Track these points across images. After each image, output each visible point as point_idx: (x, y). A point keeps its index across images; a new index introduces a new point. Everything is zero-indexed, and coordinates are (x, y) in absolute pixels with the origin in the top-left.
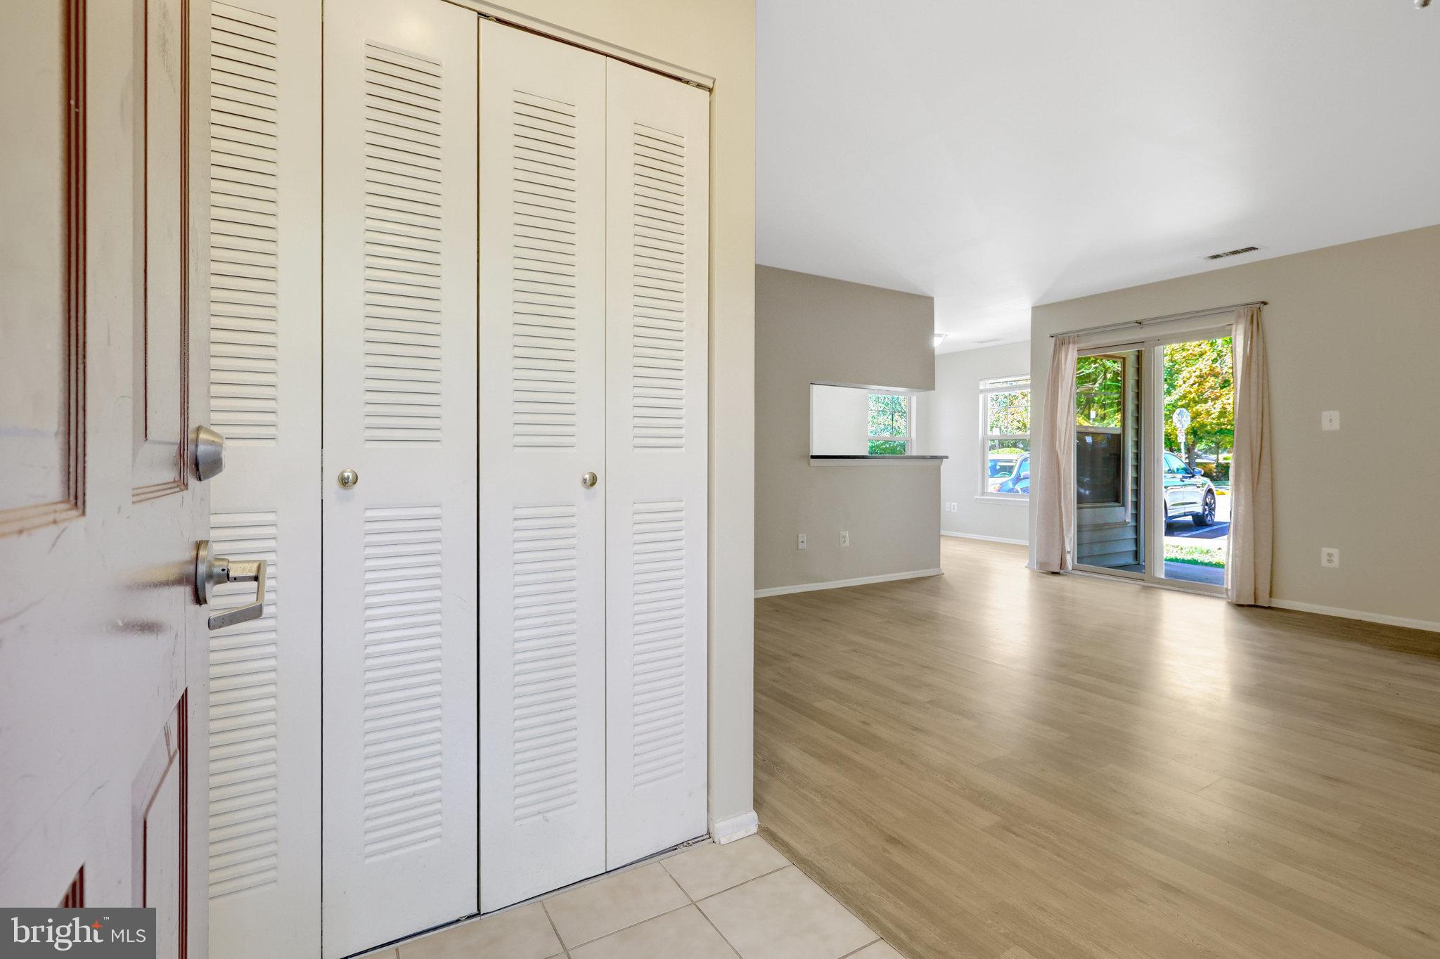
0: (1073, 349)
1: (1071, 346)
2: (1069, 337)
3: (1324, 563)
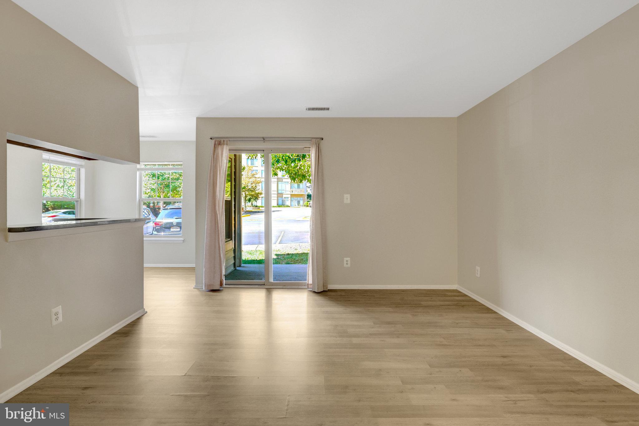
0: (226, 149)
1: (225, 146)
2: (224, 141)
3: (345, 265)
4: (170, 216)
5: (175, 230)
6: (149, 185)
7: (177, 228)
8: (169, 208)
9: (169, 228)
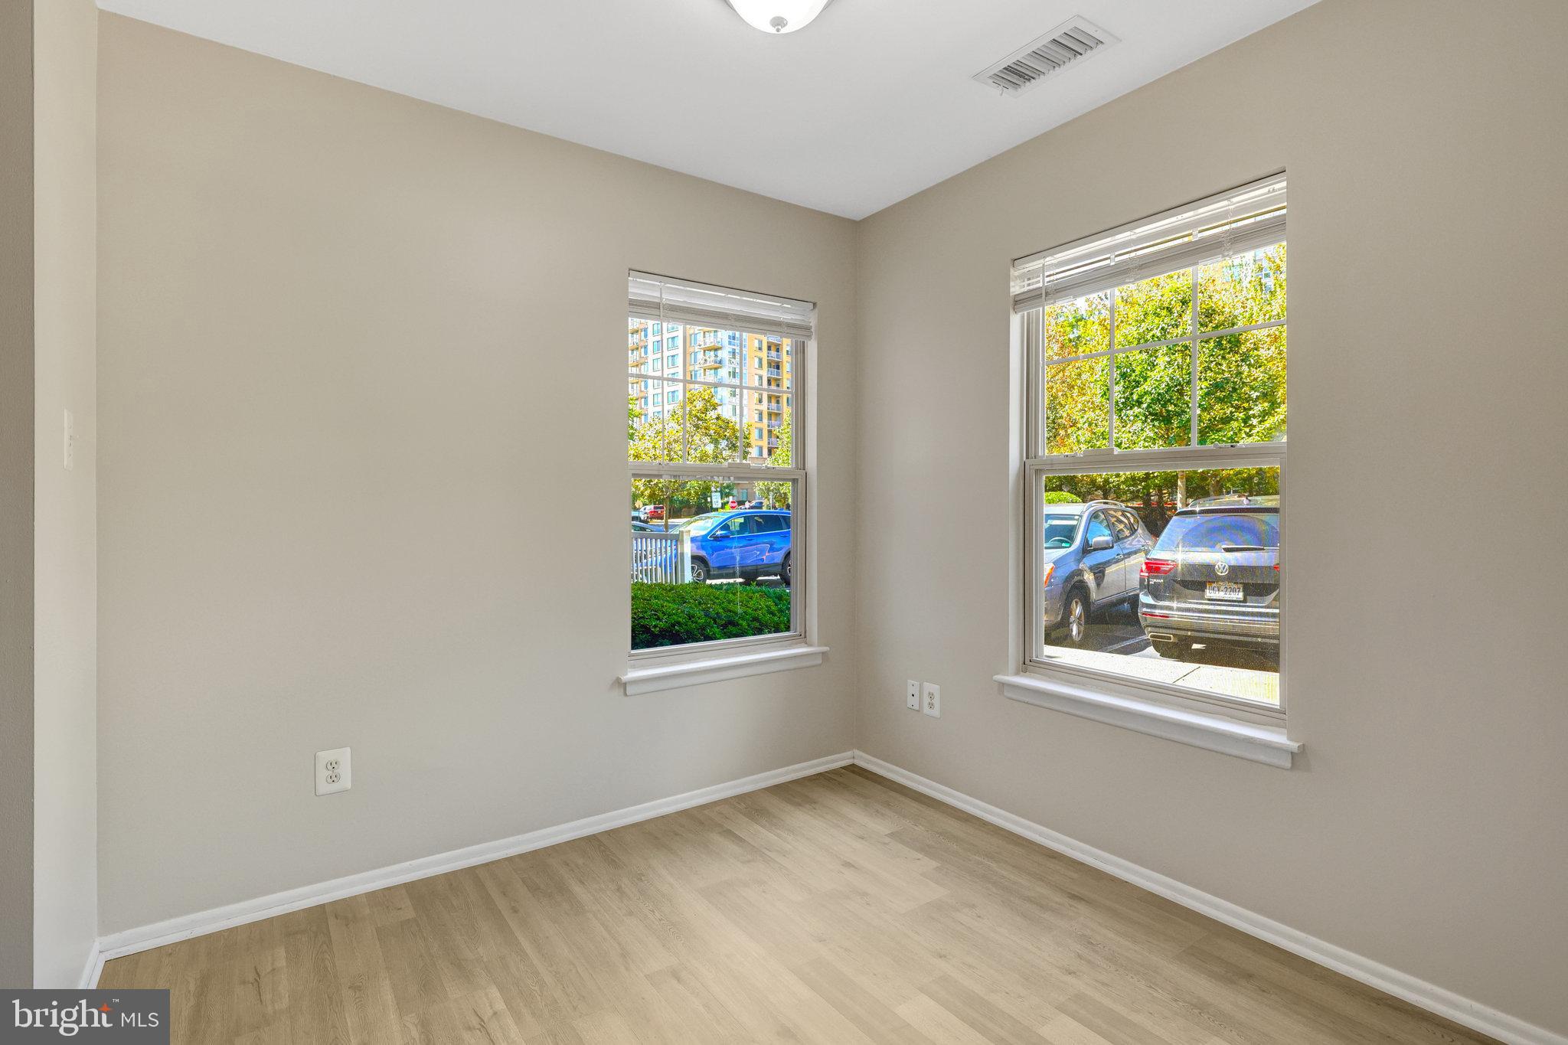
4: (1206, 537)
5: (1221, 595)
6: (1142, 442)
7: (1233, 590)
8: (1198, 509)
9: (1200, 586)
